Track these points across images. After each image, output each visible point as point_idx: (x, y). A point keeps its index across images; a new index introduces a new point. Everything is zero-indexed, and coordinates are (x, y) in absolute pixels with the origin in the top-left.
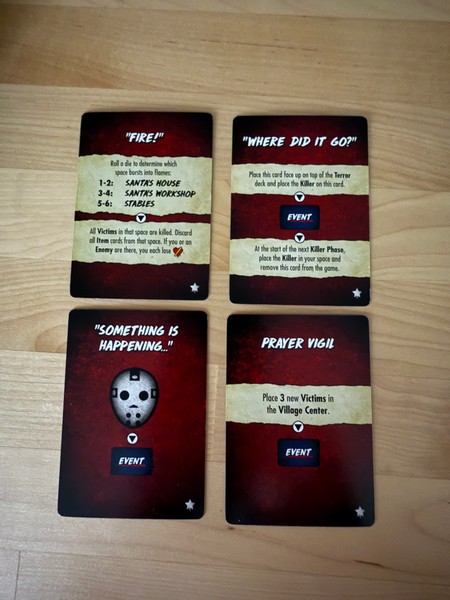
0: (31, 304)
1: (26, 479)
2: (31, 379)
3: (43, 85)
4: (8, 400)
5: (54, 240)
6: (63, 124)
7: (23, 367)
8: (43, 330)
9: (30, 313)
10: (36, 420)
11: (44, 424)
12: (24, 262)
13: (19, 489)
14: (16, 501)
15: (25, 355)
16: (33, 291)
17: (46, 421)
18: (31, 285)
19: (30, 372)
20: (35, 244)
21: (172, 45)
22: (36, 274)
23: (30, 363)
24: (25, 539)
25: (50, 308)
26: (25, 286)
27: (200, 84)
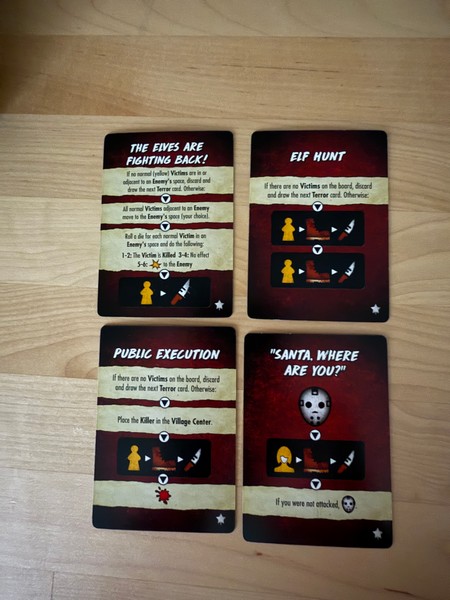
0: (61, 331)
1: (58, 502)
2: (61, 404)
3: (68, 114)
4: (40, 424)
5: (82, 267)
6: (88, 152)
7: (55, 393)
8: (73, 356)
9: (60, 340)
10: (67, 445)
11: (74, 448)
12: (53, 289)
13: (52, 512)
14: (50, 524)
15: (55, 380)
16: (62, 318)
17: (77, 445)
18: (60, 312)
19: (60, 397)
20: (64, 272)
21: (194, 71)
22: (64, 301)
23: (60, 388)
24: (59, 561)
25: (79, 335)
26: (55, 312)
27: (222, 109)
